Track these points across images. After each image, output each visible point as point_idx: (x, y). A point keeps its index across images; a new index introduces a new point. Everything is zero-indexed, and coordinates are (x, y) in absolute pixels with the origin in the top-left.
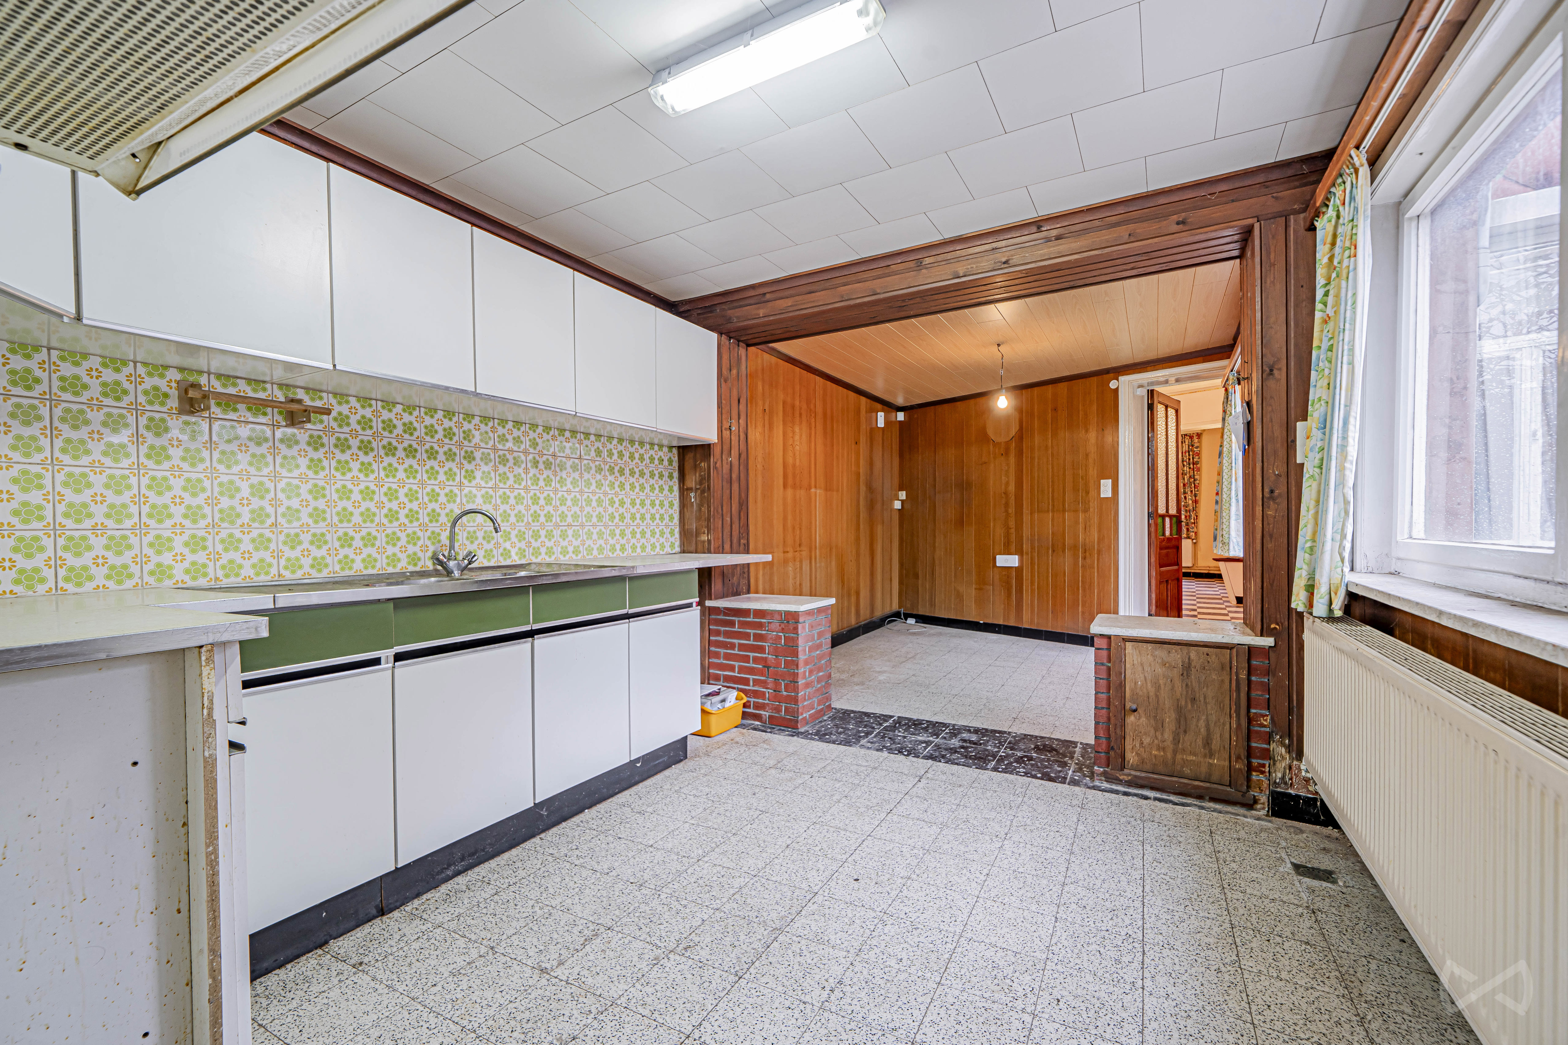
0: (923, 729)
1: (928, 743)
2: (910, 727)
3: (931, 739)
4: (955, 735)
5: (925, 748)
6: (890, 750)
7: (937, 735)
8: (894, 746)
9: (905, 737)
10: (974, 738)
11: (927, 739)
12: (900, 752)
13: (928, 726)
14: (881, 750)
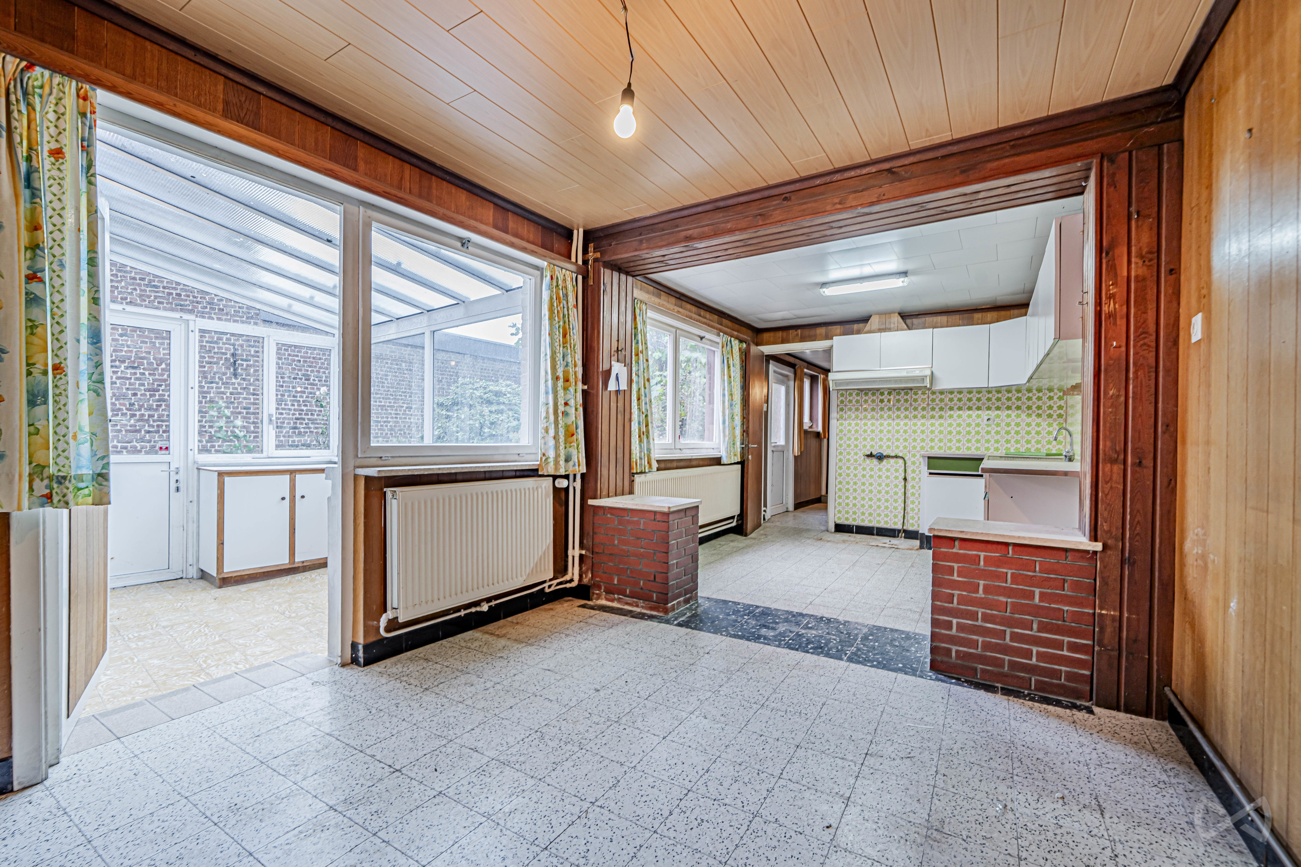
0: (812, 642)
1: (806, 627)
2: (826, 644)
3: (803, 631)
4: (780, 634)
5: (808, 623)
6: (837, 622)
7: (798, 635)
8: (836, 625)
9: (828, 633)
10: (764, 631)
11: (807, 631)
12: (829, 620)
13: (807, 644)
14: (846, 622)
